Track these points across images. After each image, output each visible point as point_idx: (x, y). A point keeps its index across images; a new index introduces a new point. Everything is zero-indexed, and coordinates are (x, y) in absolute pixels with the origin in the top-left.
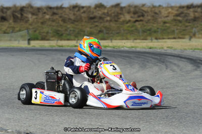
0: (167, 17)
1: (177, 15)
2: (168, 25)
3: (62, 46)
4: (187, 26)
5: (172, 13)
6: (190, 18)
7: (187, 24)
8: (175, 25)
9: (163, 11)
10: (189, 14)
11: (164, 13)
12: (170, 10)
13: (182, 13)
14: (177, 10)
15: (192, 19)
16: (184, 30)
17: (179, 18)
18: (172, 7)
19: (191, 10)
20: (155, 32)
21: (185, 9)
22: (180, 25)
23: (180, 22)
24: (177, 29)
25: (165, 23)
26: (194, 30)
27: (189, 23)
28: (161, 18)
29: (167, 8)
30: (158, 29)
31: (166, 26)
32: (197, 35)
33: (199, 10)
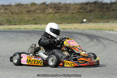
0: (74, 10)
1: (80, 9)
2: (74, 15)
3: (11, 29)
4: (86, 15)
5: (77, 8)
6: (88, 10)
7: (86, 14)
8: (79, 15)
9: (71, 6)
10: (87, 8)
11: (72, 8)
12: (76, 6)
13: (82, 7)
14: (80, 6)
16: (84, 18)
17: (81, 10)
18: (77, 4)
19: (89, 5)
20: (67, 19)
21: (85, 5)
22: (82, 14)
23: (82, 13)
24: (80, 17)
25: (73, 13)
26: (90, 17)
27: (87, 13)
28: (70, 11)
29: (74, 4)
30: (69, 17)
31: (73, 16)
33: (93, 5)
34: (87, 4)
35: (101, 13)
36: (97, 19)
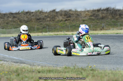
0: (85, 17)
1: (91, 16)
4: (98, 23)
5: (88, 15)
6: (100, 17)
8: (90, 22)
9: (82, 13)
10: (99, 15)
11: (83, 15)
12: (87, 13)
13: (94, 14)
14: (92, 13)
15: (101, 18)
16: (96, 25)
17: (93, 18)
18: (88, 11)
19: (100, 12)
21: (96, 12)
22: (94, 22)
23: (93, 20)
24: (92, 25)
25: (84, 21)
26: (103, 25)
27: (99, 20)
28: (81, 18)
29: (85, 11)
32: (105, 28)
33: (105, 12)
34: (98, 11)
35: (113, 20)
36: (110, 26)
